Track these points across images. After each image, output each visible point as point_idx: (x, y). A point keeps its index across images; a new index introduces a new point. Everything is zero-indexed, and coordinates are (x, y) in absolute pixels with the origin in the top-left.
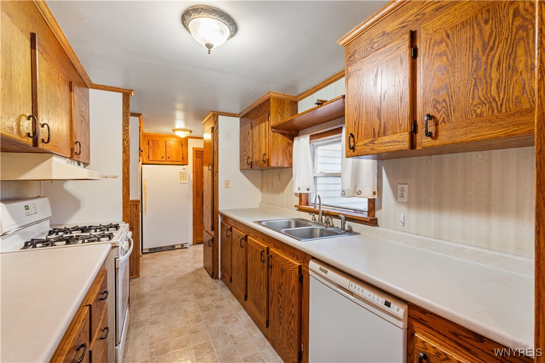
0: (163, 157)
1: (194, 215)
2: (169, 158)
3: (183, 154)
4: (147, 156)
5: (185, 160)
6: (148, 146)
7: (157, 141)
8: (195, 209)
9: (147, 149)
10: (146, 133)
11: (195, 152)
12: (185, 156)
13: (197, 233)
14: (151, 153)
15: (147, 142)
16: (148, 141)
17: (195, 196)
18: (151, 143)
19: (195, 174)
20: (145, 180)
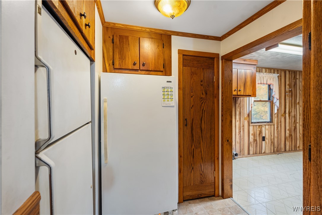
0: (134, 64)
1: (180, 156)
2: (144, 65)
3: (164, 60)
4: (112, 61)
5: (167, 69)
6: (112, 44)
7: (127, 37)
8: (182, 147)
9: (111, 50)
10: (109, 23)
11: (181, 56)
12: (167, 62)
13: (185, 185)
14: (117, 56)
15: (112, 38)
16: (113, 36)
17: (182, 127)
18: (117, 40)
19: (181, 92)
20: (105, 101)
